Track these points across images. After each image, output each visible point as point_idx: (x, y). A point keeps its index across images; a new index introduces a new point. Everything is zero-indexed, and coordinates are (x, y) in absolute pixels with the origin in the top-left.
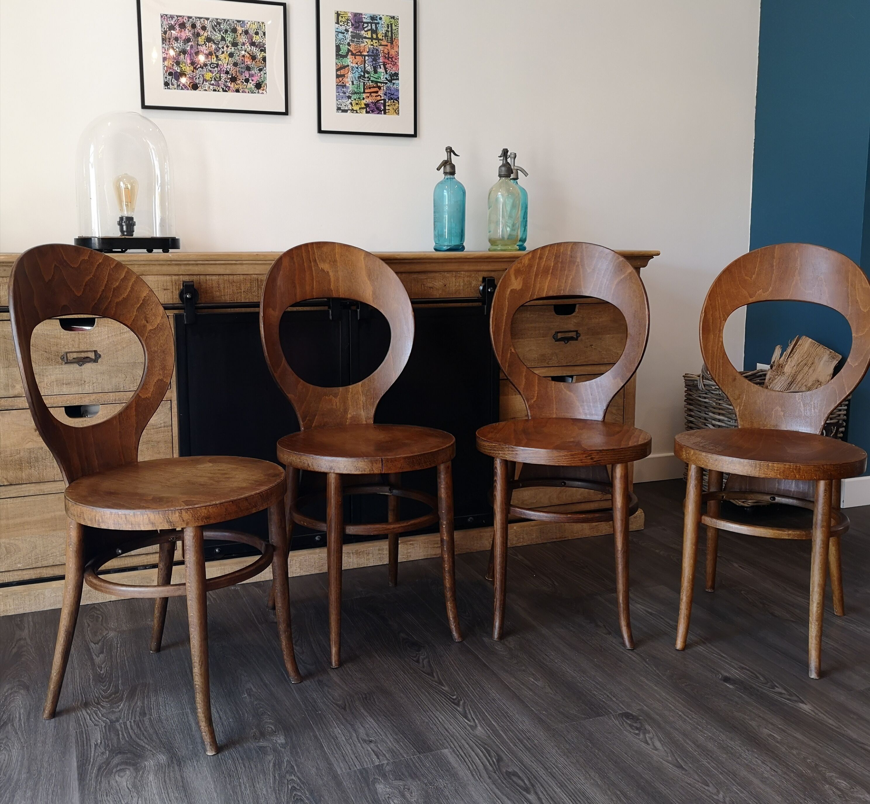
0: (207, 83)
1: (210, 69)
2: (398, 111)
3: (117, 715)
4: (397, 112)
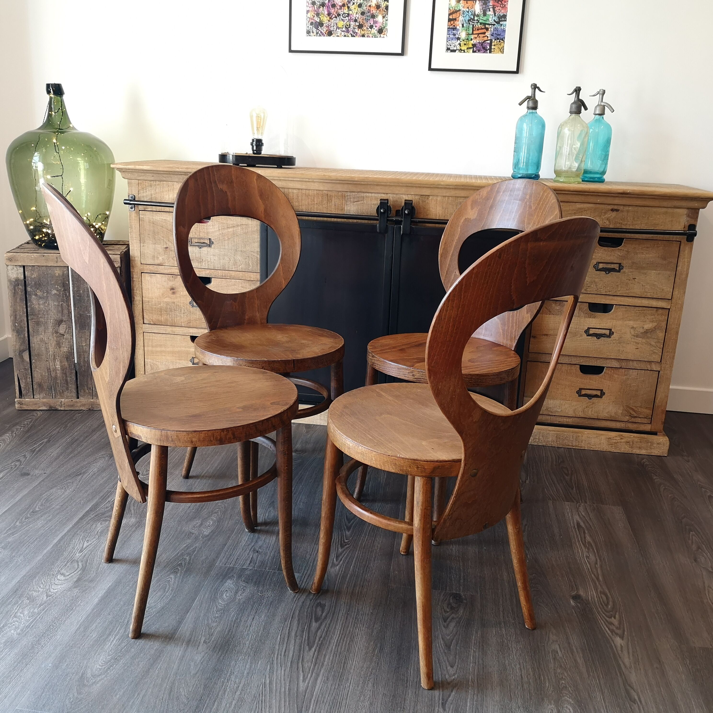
0: (339, 31)
1: (343, 18)
4: (502, 50)
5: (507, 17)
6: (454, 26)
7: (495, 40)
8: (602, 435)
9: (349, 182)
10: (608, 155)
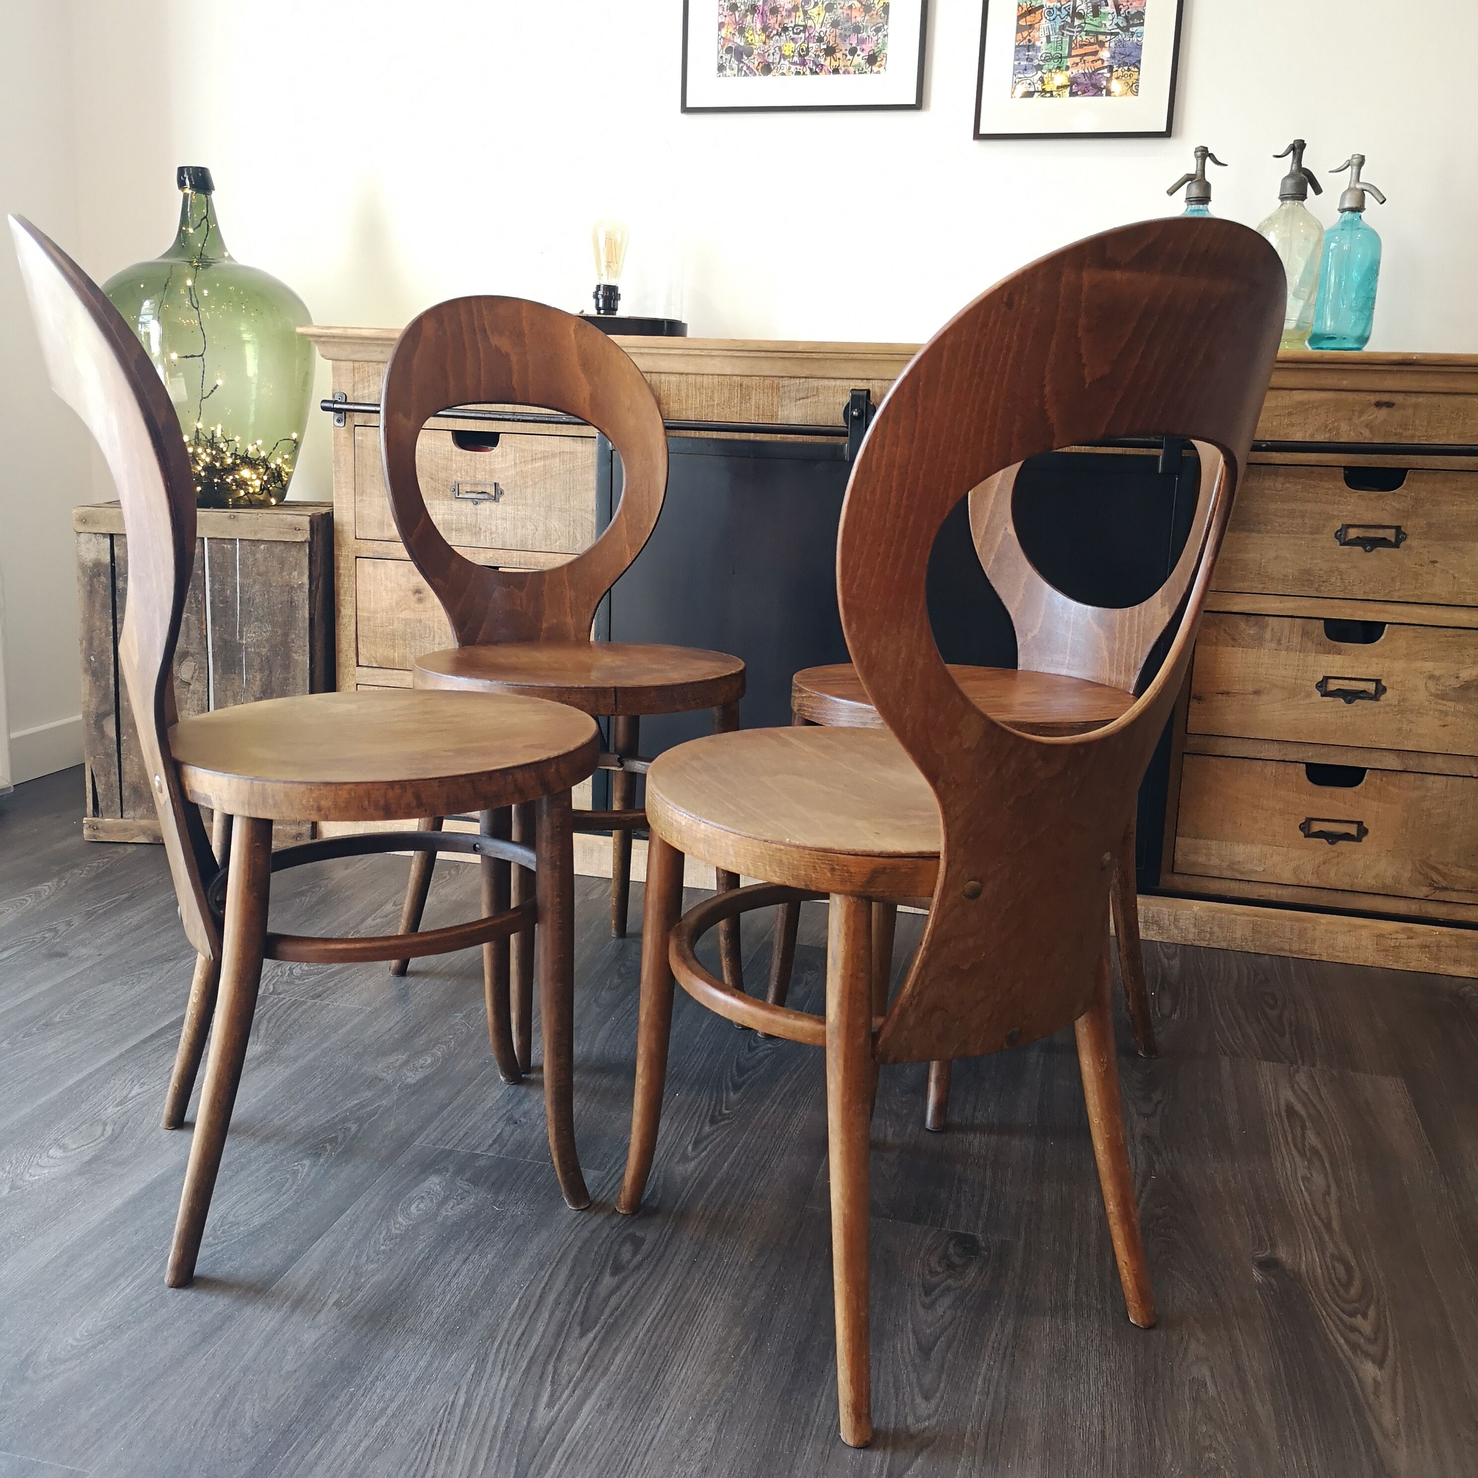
0: (786, 62)
1: (793, 36)
2: (1138, 86)
4: (1134, 89)
5: (1146, 17)
6: (1029, 41)
7: (1119, 67)
8: (1364, 927)
9: (786, 355)
10: (1375, 298)
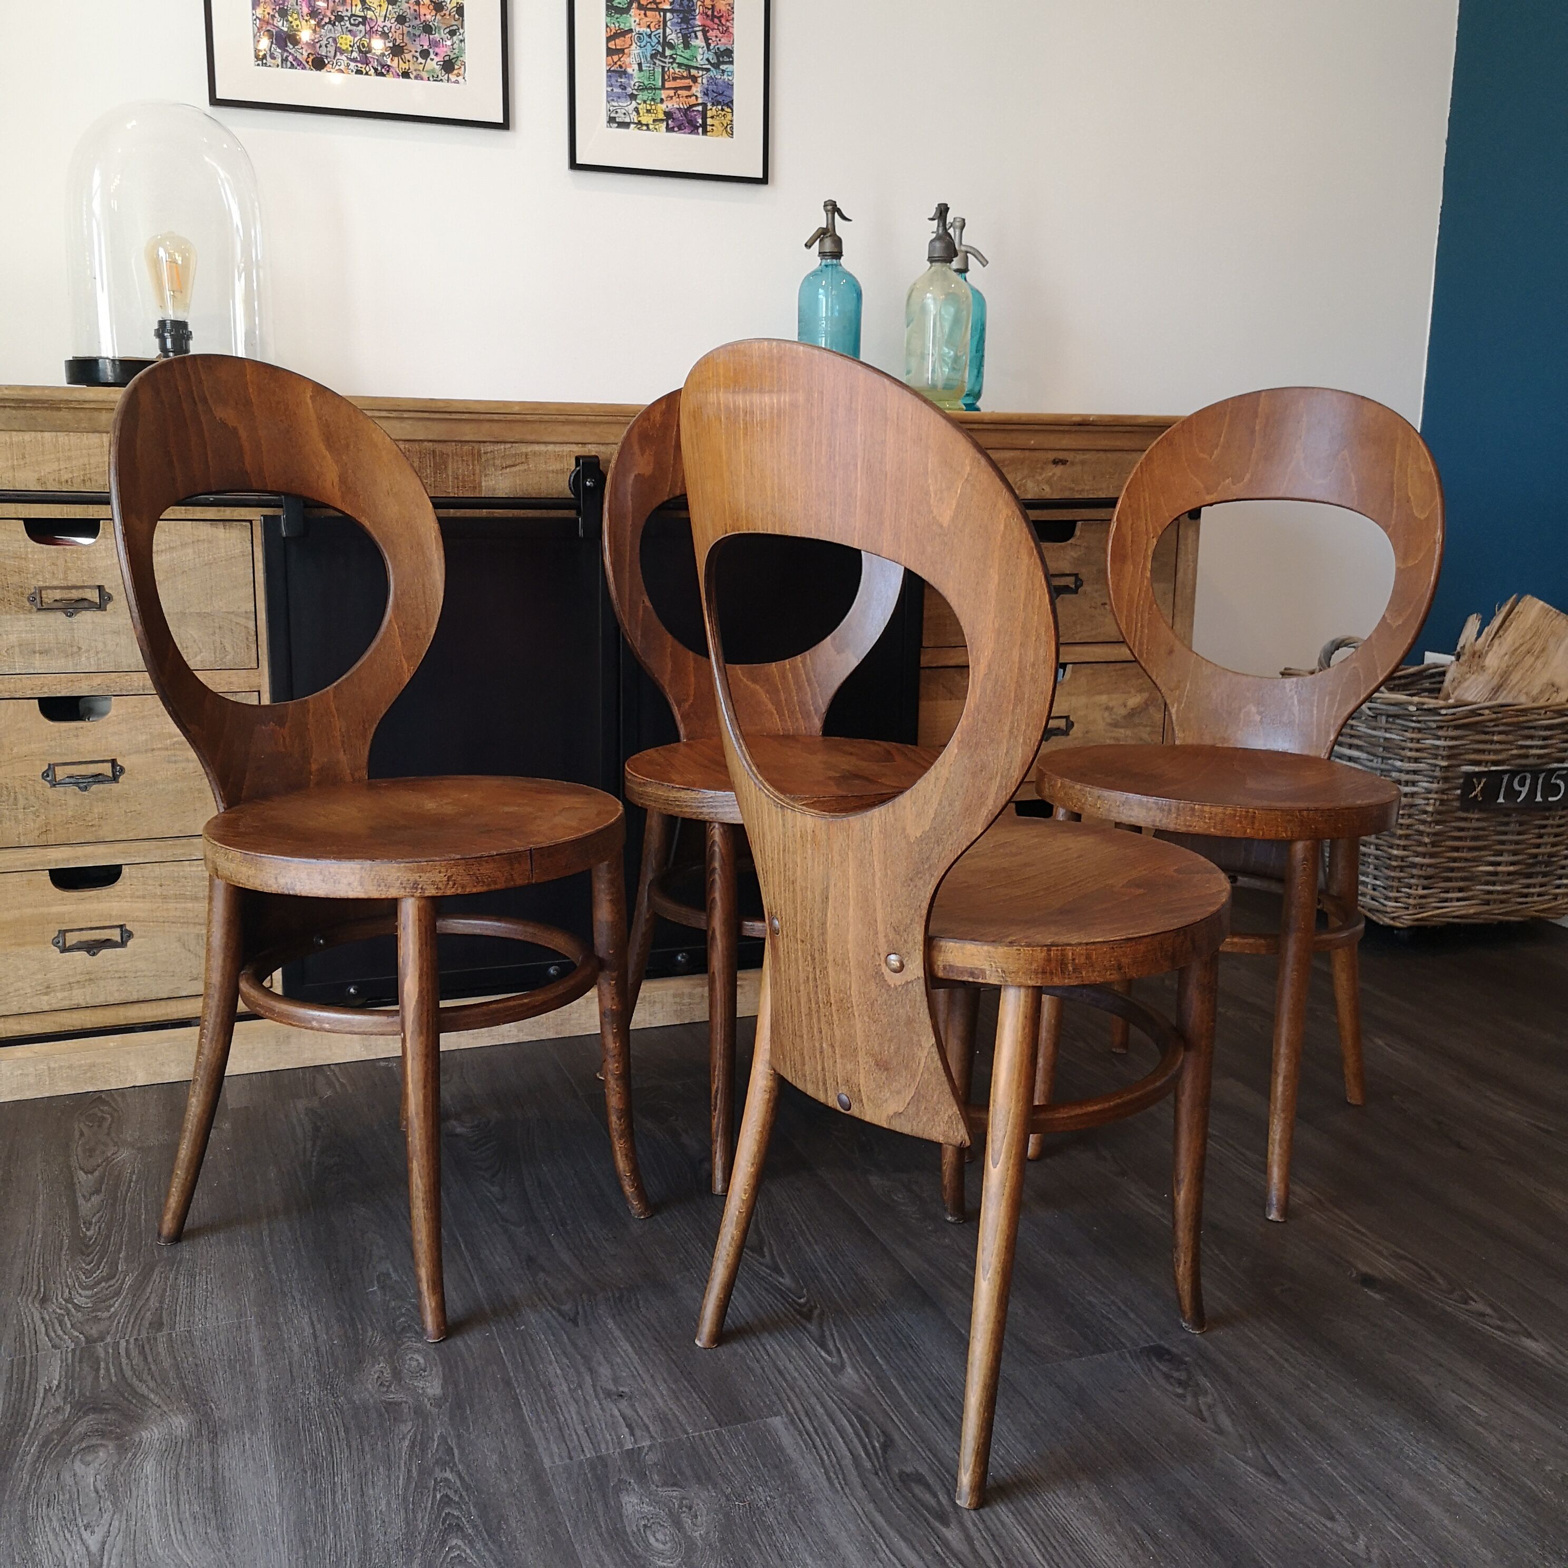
0: (343, 57)
1: (350, 27)
2: (732, 127)
3: (103, 1326)
4: (729, 130)
5: (735, 55)
6: (621, 66)
7: (713, 105)
